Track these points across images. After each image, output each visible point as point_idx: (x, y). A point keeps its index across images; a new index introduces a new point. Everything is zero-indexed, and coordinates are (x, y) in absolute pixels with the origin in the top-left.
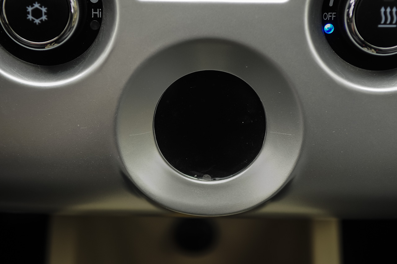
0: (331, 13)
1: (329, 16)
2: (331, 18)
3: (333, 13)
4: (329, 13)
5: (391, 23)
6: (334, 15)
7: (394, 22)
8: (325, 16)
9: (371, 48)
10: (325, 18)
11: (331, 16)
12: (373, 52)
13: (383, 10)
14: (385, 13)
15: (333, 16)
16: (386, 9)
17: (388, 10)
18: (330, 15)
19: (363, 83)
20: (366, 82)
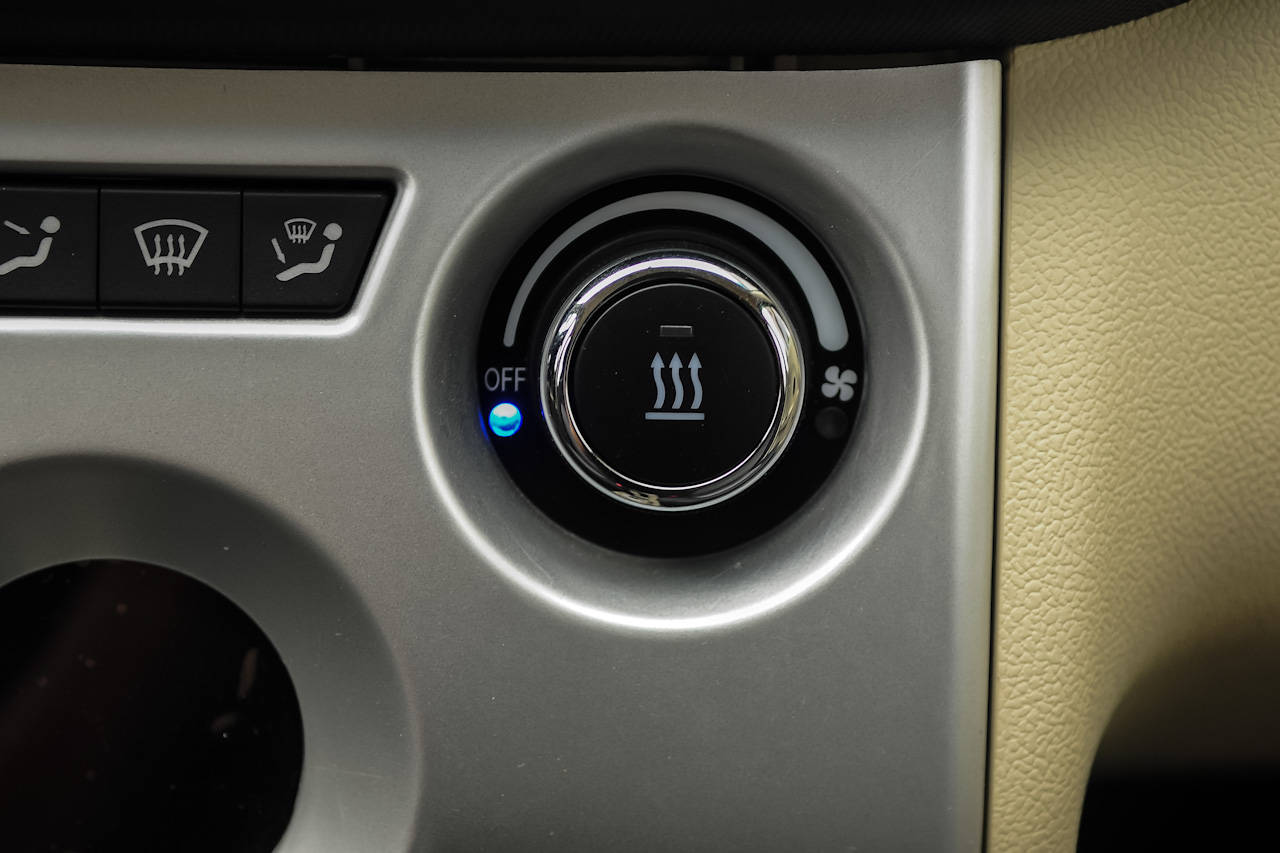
0: (511, 369)
1: (505, 379)
2: (510, 385)
3: (517, 370)
4: (504, 370)
5: (686, 407)
6: (521, 374)
7: (697, 403)
8: (492, 379)
9: (644, 492)
10: (493, 385)
11: (510, 379)
12: (651, 504)
13: (657, 364)
14: (666, 373)
15: (518, 379)
16: (667, 361)
17: (676, 364)
18: (508, 374)
19: (614, 600)
20: (624, 599)
